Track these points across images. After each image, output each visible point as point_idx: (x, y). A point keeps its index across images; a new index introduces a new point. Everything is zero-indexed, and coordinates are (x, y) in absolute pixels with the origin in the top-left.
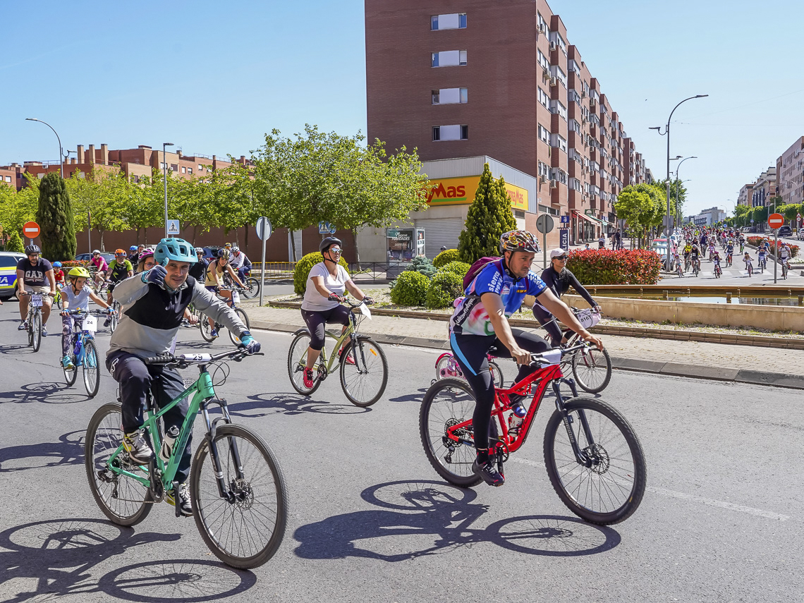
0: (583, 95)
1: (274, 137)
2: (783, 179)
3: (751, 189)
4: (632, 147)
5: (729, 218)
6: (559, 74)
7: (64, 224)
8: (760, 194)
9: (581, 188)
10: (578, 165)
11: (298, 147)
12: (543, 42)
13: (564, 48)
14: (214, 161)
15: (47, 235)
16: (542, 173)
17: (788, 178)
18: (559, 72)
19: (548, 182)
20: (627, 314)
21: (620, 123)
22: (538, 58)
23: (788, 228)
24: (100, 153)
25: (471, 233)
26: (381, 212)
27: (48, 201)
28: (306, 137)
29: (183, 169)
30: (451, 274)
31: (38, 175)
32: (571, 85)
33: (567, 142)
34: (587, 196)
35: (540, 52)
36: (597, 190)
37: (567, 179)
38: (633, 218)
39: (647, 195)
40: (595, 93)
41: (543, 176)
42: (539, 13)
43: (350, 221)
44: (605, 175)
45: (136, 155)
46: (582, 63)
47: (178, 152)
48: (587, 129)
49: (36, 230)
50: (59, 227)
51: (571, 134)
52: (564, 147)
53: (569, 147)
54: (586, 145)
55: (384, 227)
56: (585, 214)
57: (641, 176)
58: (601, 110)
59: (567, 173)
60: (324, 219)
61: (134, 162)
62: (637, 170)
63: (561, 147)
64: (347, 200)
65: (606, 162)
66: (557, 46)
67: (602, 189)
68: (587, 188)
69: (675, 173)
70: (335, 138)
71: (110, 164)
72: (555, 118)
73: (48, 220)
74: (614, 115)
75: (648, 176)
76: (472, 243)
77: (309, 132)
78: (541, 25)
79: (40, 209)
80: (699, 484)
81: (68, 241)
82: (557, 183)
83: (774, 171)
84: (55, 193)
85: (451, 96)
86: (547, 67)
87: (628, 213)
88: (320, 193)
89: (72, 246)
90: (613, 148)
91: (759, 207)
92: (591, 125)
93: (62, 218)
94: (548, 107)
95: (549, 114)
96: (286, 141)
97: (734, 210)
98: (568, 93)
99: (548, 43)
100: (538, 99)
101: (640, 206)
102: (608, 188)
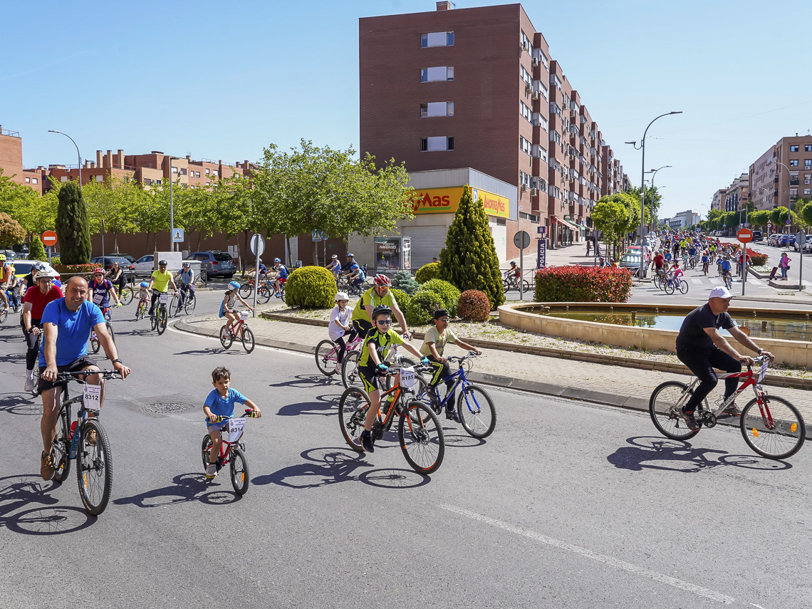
0: (564, 107)
1: (272, 151)
2: (756, 185)
3: (724, 194)
4: (610, 154)
5: (703, 221)
6: (541, 88)
7: (81, 230)
8: (733, 199)
9: (560, 195)
10: (557, 174)
11: (294, 161)
12: (526, 59)
13: (546, 63)
14: (220, 166)
15: (65, 240)
16: (523, 183)
17: (760, 184)
18: (541, 86)
19: (528, 190)
20: (596, 337)
21: (599, 132)
22: (521, 74)
23: (759, 233)
24: (116, 158)
25: (451, 251)
26: (370, 222)
27: (66, 208)
28: (301, 152)
29: (192, 173)
30: (430, 293)
31: (62, 178)
32: (552, 98)
33: (547, 152)
34: (567, 203)
35: (523, 68)
36: (576, 197)
37: (547, 188)
38: (608, 228)
39: (622, 205)
40: (576, 105)
41: (524, 185)
42: (522, 31)
43: (341, 229)
44: (584, 182)
45: (150, 160)
46: (564, 77)
47: (188, 157)
48: (567, 138)
49: (53, 238)
50: (75, 233)
51: (552, 144)
52: (545, 157)
53: (550, 157)
54: (566, 154)
55: (372, 236)
56: (564, 219)
57: (618, 182)
58: (581, 120)
59: (547, 182)
60: (317, 227)
61: (147, 167)
62: (615, 176)
63: (542, 157)
64: (339, 210)
65: (585, 169)
66: (539, 62)
67: (581, 195)
68: (566, 195)
69: (650, 181)
70: (327, 152)
71: (125, 168)
72: (536, 130)
73: (66, 227)
74: (594, 124)
75: (626, 181)
76: (452, 260)
77: (304, 147)
78: (524, 43)
79: (59, 216)
80: (649, 552)
81: (84, 245)
82: (538, 191)
83: (747, 177)
84: (73, 201)
85: (438, 109)
86: (530, 82)
87: (604, 222)
88: (313, 204)
89: (87, 250)
90: (592, 156)
91: (731, 212)
92: (571, 135)
93: (79, 224)
94: (529, 119)
95: (531, 127)
96: (283, 155)
97: (707, 214)
98: (550, 105)
99: (530, 60)
100: (521, 112)
101: (615, 216)
102: (586, 194)
